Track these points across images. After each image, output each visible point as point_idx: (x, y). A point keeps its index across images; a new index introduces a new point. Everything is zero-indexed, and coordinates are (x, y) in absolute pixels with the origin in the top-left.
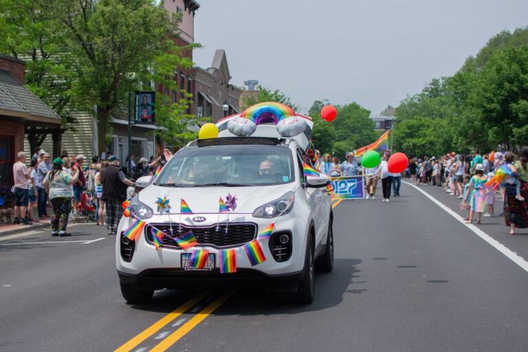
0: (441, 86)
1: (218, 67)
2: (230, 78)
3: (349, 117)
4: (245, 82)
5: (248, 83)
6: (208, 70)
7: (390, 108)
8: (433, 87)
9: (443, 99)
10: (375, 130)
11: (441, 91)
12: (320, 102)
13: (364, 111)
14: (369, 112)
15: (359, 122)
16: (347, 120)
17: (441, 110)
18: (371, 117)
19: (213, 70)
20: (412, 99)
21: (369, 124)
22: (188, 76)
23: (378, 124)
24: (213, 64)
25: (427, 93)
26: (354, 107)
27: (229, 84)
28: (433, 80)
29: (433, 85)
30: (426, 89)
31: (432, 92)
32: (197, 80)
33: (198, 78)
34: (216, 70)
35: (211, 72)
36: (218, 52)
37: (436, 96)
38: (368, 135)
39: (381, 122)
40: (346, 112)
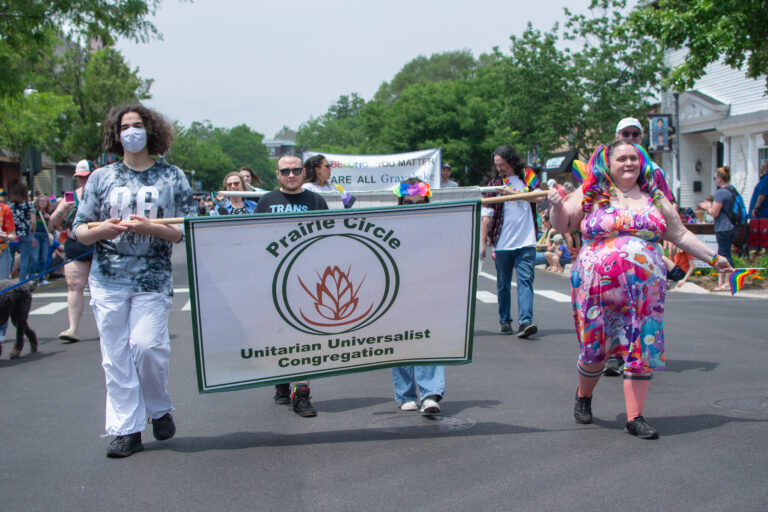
0: (351, 105)
3: (237, 143)
7: (286, 129)
8: (341, 105)
10: (270, 158)
11: (351, 110)
12: (199, 124)
13: (257, 134)
14: (262, 137)
15: (250, 149)
16: (237, 147)
17: (352, 134)
18: (264, 142)
20: (316, 121)
21: (262, 150)
23: (273, 150)
25: (333, 113)
26: (243, 131)
28: (341, 97)
29: (342, 103)
30: (333, 109)
31: (340, 111)
37: (345, 117)
38: (261, 165)
39: (276, 148)
40: (234, 137)
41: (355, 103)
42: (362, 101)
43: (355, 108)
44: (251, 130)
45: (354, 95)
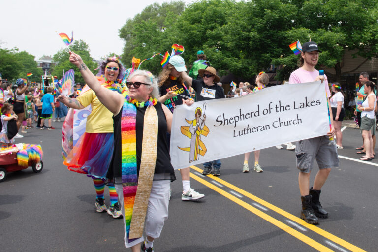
0: (79, 45)
7: (44, 56)
9: (82, 52)
13: (32, 56)
14: (34, 57)
15: (28, 62)
20: (64, 50)
21: (34, 64)
23: (39, 64)
26: (24, 54)
29: (75, 44)
39: (41, 63)
40: (20, 56)
41: (81, 45)
42: (85, 44)
43: (81, 47)
44: (29, 54)
45: (81, 41)
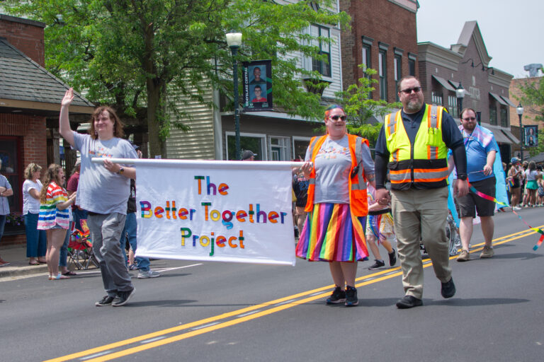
1: (466, 43)
2: (490, 59)
4: (525, 67)
5: (528, 68)
6: (451, 49)
19: (459, 48)
22: (409, 54)
24: (460, 40)
27: (489, 66)
32: (427, 59)
33: (432, 58)
34: (463, 48)
35: (455, 50)
36: (467, 24)
